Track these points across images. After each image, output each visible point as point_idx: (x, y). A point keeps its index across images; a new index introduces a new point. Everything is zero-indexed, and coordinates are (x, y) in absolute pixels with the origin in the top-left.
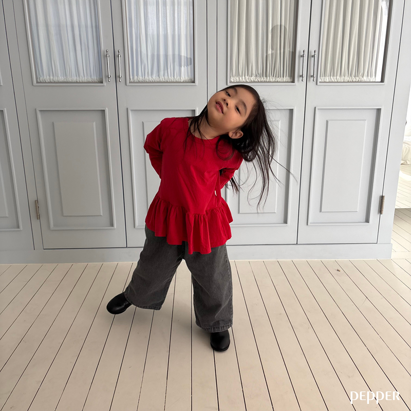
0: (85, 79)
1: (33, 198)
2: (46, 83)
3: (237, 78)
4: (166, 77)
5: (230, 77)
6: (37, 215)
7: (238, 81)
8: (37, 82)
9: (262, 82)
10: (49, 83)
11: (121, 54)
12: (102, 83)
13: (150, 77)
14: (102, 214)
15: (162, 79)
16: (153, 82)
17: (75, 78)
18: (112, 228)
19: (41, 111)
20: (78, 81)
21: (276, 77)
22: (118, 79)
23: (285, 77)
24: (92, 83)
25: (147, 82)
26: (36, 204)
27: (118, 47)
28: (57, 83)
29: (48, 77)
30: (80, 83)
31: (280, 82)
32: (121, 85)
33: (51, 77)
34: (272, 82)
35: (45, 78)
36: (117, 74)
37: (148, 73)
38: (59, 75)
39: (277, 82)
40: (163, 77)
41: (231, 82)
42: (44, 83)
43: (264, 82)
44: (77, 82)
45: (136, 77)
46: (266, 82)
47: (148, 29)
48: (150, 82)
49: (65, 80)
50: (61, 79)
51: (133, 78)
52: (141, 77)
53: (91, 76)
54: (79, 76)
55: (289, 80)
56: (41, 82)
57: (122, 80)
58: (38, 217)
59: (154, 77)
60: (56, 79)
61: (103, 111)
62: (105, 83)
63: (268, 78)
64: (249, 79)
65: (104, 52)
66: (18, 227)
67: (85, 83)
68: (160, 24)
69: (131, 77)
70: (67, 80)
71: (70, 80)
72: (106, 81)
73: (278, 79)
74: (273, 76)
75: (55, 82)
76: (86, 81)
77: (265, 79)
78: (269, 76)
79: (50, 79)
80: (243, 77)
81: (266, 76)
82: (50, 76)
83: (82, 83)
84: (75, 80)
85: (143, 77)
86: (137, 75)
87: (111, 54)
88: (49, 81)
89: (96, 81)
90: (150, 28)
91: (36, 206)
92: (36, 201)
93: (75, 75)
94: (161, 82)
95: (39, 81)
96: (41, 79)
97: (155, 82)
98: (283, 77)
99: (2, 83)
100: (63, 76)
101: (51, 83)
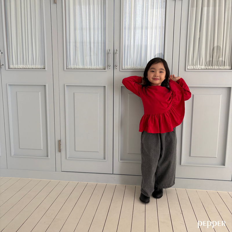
0: (95, 67)
1: (58, 138)
2: (72, 69)
3: (192, 67)
5: (188, 66)
7: (193, 68)
8: (67, 69)
9: (209, 69)
10: (73, 69)
11: (118, 52)
12: (105, 69)
13: (135, 66)
14: (99, 151)
17: (89, 66)
18: (105, 160)
20: (91, 68)
22: (115, 67)
23: (225, 66)
24: (99, 69)
25: (133, 69)
26: (59, 143)
27: (117, 47)
28: (78, 69)
29: (73, 66)
30: (92, 69)
31: (222, 69)
32: (116, 71)
33: (75, 66)
34: (216, 69)
35: (71, 66)
36: (115, 64)
37: (134, 63)
38: (80, 65)
39: (220, 69)
41: (188, 69)
42: (71, 69)
43: (211, 69)
44: (90, 69)
45: (126, 66)
46: (212, 69)
47: (136, 36)
49: (83, 68)
52: (129, 66)
53: (98, 65)
54: (91, 65)
55: (228, 68)
56: (69, 69)
57: (118, 67)
58: (60, 151)
60: (78, 67)
61: (105, 87)
63: (214, 67)
64: (200, 67)
66: (47, 156)
67: (95, 69)
68: (144, 33)
69: (123, 66)
70: (84, 67)
71: (86, 68)
72: (107, 68)
73: (220, 67)
74: (217, 66)
75: (77, 69)
76: (95, 68)
77: (211, 67)
78: (214, 66)
79: (74, 67)
80: (196, 66)
81: (212, 66)
82: (74, 65)
83: (93, 69)
84: (89, 67)
85: (131, 66)
87: (112, 52)
88: (73, 68)
89: (101, 68)
90: (137, 36)
92: (59, 141)
95: (68, 68)
96: (69, 67)
98: (224, 66)
99: (46, 69)
100: (82, 66)
101: (74, 69)
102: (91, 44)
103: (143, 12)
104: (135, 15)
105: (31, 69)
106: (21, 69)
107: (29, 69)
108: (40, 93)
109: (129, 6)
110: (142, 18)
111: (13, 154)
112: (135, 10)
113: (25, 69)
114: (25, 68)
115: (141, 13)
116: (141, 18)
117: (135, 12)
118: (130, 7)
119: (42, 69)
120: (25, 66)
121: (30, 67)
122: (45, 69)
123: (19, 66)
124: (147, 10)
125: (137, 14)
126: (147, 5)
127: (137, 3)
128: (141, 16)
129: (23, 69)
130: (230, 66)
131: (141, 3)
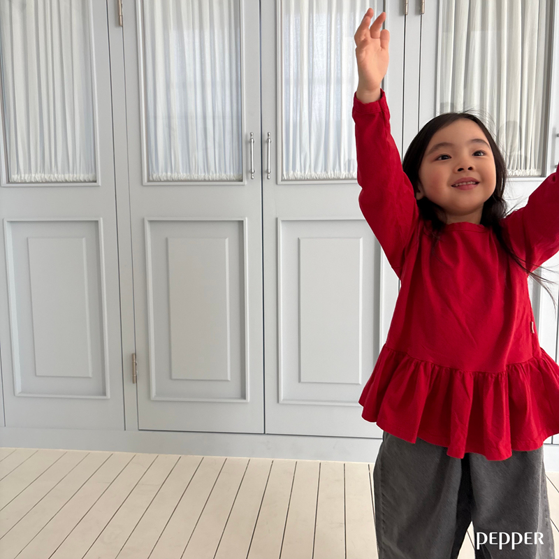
0: (216, 176)
1: (128, 350)
2: (161, 181)
4: (337, 172)
6: (133, 377)
8: (149, 181)
10: (165, 181)
11: (272, 139)
12: (242, 181)
13: (313, 173)
14: (229, 379)
15: (331, 174)
16: (316, 180)
17: (203, 174)
18: (243, 401)
19: (151, 222)
20: (207, 179)
21: (513, 168)
22: (265, 176)
23: (528, 170)
24: (227, 181)
25: (308, 180)
26: (133, 360)
27: (268, 128)
28: (176, 181)
29: (164, 174)
30: (209, 181)
31: (520, 177)
32: (269, 184)
33: (169, 174)
35: (160, 174)
36: (265, 168)
37: (310, 166)
38: (181, 171)
40: (332, 172)
42: (158, 181)
44: (205, 181)
45: (291, 173)
47: (313, 102)
48: (313, 180)
49: (189, 178)
50: (183, 175)
51: (288, 174)
52: (299, 173)
53: (225, 172)
54: (208, 172)
55: (536, 174)
56: (153, 181)
57: (272, 176)
58: (135, 379)
59: (319, 172)
60: (175, 176)
61: (241, 223)
62: (245, 182)
65: (247, 136)
66: (104, 394)
67: (216, 181)
68: (332, 94)
69: (285, 173)
70: (190, 177)
71: (196, 178)
72: (247, 178)
73: (517, 172)
75: (173, 181)
76: (218, 179)
79: (167, 177)
82: (167, 172)
83: (213, 181)
84: (202, 177)
85: (303, 172)
86: (294, 169)
87: (256, 139)
88: (165, 179)
89: (232, 178)
90: (317, 100)
91: (133, 363)
92: (133, 355)
93: (203, 170)
94: (329, 179)
95: (151, 179)
96: (154, 176)
97: (320, 180)
98: (526, 169)
99: (100, 182)
100: (186, 173)
101: (168, 181)
102: (207, 121)
103: (329, 43)
104: (311, 51)
105: (62, 182)
106: (37, 182)
107: (57, 182)
108: (84, 239)
109: (296, 31)
110: (329, 57)
111: (18, 389)
112: (311, 39)
113: (47, 182)
114: (48, 179)
115: (325, 45)
116: (325, 59)
117: (311, 43)
118: (299, 32)
119: (90, 182)
120: (47, 177)
121: (61, 177)
122: (95, 182)
123: (33, 175)
124: (339, 39)
125: (315, 48)
126: (339, 27)
127: (315, 23)
128: (325, 54)
129: (42, 182)
130: (538, 168)
131: (325, 23)
